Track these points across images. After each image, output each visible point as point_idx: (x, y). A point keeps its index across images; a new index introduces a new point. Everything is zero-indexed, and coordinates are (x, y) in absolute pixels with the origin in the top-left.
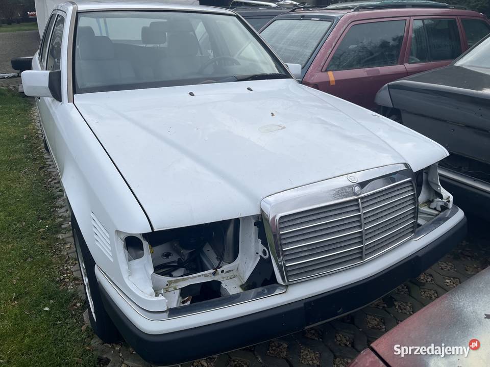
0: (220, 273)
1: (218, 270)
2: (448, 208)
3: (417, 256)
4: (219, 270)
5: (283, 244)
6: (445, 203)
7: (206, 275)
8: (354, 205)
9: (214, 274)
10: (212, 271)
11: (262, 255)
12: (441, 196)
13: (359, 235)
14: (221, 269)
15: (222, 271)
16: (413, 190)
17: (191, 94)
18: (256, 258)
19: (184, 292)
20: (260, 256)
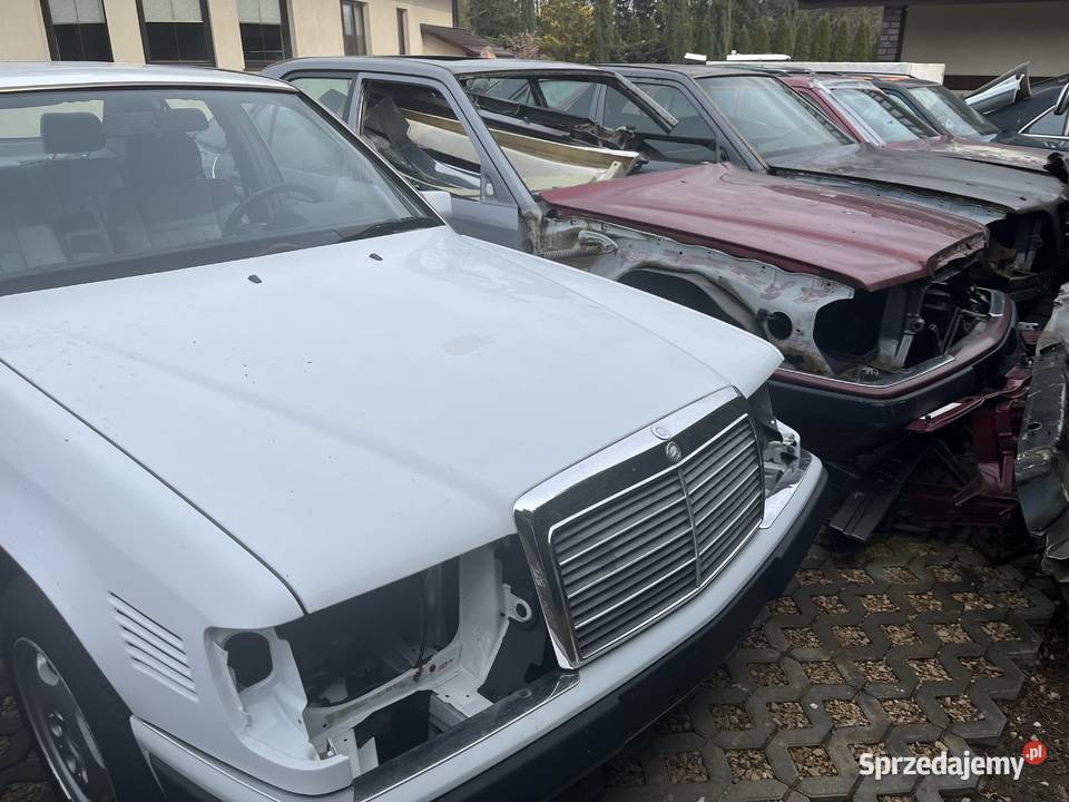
0: (428, 672)
1: (424, 667)
2: (796, 458)
3: (777, 559)
4: (426, 667)
5: (567, 586)
6: (788, 447)
7: (402, 685)
8: (672, 484)
9: (416, 678)
10: (412, 672)
11: (515, 616)
12: (779, 437)
13: (686, 541)
14: (430, 663)
15: (433, 668)
16: (751, 436)
17: (254, 279)
18: (499, 626)
19: (362, 733)
20: (510, 619)
